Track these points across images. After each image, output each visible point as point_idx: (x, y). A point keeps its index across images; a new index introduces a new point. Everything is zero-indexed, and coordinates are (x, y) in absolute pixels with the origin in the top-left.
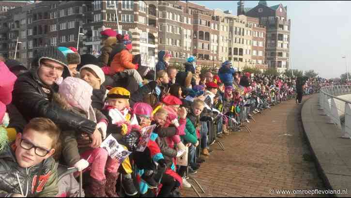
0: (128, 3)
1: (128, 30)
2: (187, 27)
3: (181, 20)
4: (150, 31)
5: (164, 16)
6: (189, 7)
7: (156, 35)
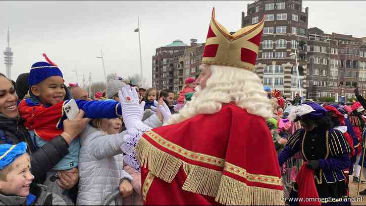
0: (281, 43)
1: (281, 65)
2: (333, 57)
3: (329, 51)
4: (300, 64)
5: (312, 49)
6: (336, 39)
7: (305, 67)
